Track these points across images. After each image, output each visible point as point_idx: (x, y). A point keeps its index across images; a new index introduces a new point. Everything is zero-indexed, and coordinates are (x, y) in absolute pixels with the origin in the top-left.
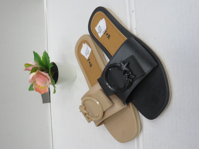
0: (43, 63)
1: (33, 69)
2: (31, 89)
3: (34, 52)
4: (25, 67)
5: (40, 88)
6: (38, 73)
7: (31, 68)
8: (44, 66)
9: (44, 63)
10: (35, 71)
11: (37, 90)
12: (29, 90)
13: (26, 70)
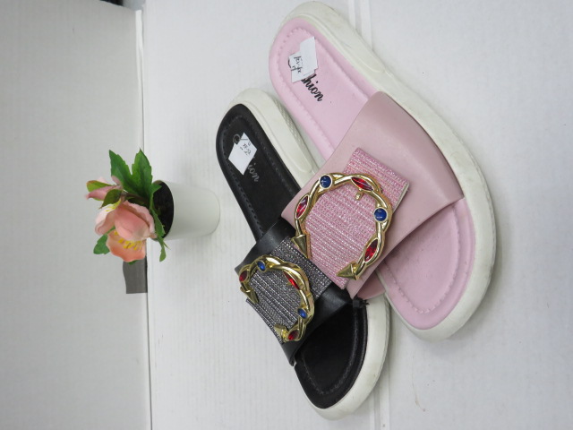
0: (135, 181)
1: (108, 194)
2: (100, 248)
3: (111, 152)
4: (89, 189)
5: (125, 245)
6: (121, 207)
7: (104, 193)
8: (136, 190)
9: (138, 182)
10: (114, 202)
11: (116, 252)
12: (95, 252)
13: (90, 196)
